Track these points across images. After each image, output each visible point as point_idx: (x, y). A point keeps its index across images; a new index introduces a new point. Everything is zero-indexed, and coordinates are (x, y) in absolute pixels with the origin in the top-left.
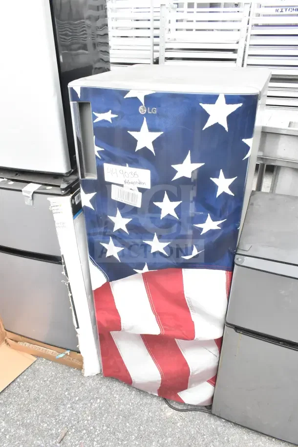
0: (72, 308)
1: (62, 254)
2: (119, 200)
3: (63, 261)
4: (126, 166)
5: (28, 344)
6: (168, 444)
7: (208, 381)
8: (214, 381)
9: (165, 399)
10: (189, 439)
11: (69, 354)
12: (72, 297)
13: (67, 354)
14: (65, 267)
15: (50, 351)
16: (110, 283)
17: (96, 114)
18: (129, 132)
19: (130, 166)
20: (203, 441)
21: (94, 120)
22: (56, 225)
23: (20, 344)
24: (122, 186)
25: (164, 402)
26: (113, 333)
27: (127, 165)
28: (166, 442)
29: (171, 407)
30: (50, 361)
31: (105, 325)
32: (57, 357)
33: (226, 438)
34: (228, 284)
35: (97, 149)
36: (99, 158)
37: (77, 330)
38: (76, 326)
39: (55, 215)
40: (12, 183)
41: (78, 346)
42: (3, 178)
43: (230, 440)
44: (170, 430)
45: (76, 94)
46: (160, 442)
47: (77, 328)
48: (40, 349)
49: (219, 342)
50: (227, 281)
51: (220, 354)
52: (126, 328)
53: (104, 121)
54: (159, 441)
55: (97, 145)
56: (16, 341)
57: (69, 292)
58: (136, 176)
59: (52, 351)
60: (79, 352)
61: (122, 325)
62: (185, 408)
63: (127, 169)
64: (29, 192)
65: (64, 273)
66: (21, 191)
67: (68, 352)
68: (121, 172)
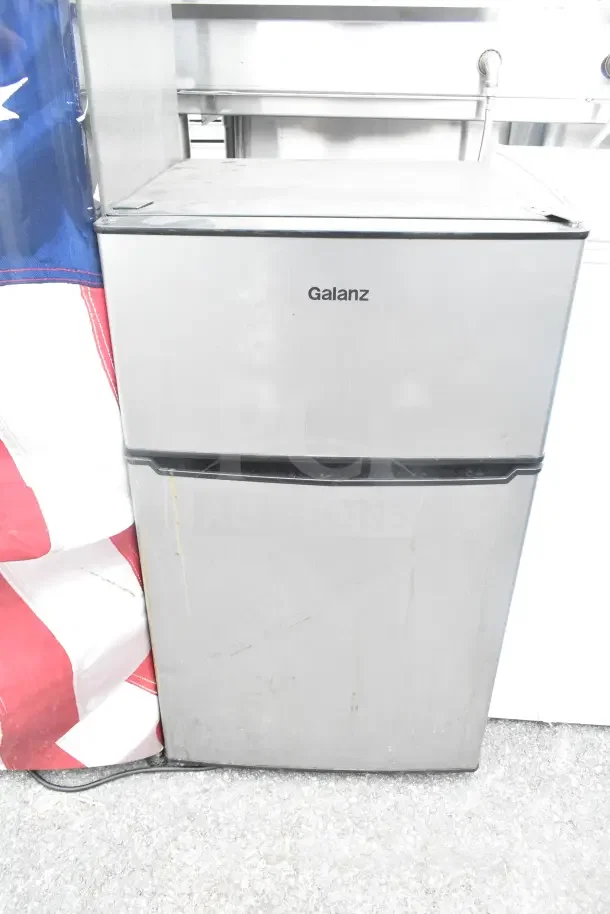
6: (45, 887)
7: (132, 680)
8: (148, 672)
9: (36, 774)
10: (107, 855)
20: (148, 846)
25: (32, 781)
28: (38, 882)
29: (50, 786)
33: (210, 819)
34: (100, 334)
43: (221, 820)
44: (51, 846)
46: (19, 890)
49: (129, 543)
50: (93, 319)
51: (142, 585)
54: (15, 888)
62: (94, 778)
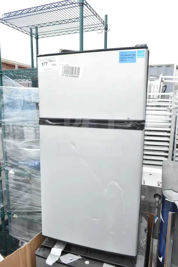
40: (87, 262)
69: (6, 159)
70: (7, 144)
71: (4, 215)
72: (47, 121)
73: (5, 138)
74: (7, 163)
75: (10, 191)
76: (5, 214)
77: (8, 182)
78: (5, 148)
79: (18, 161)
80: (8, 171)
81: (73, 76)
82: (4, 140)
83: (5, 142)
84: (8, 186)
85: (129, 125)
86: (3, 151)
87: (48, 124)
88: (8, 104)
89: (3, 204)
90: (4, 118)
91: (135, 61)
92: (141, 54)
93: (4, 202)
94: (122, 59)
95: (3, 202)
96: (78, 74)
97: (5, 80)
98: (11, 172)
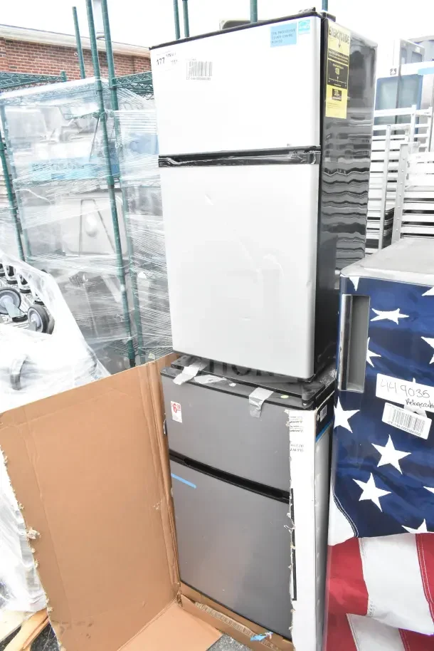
0: (291, 567)
1: (291, 487)
2: (394, 424)
3: (291, 498)
4: (412, 381)
5: (209, 609)
11: (270, 638)
12: (294, 551)
13: (267, 638)
14: (292, 507)
15: (242, 627)
16: (359, 539)
17: (376, 312)
18: (423, 338)
19: (417, 382)
21: (371, 318)
22: (291, 447)
23: (199, 606)
24: (402, 406)
26: (351, 618)
27: (414, 379)
30: (241, 643)
31: (341, 602)
32: (252, 639)
35: (370, 354)
36: (371, 366)
37: (293, 603)
38: (292, 597)
39: (291, 434)
40: (233, 385)
41: (290, 628)
42: (222, 377)
45: (353, 286)
47: (294, 600)
48: (226, 619)
52: (375, 613)
53: (386, 321)
55: (370, 349)
56: (194, 602)
57: (292, 542)
58: (426, 395)
59: (244, 627)
60: (290, 640)
61: (369, 607)
63: (413, 385)
64: (258, 400)
65: (289, 515)
66: (247, 397)
67: (270, 634)
68: (403, 388)
69: (133, 252)
70: (131, 222)
71: (134, 356)
72: (169, 159)
73: (128, 211)
74: (133, 258)
75: (141, 310)
76: (136, 353)
77: (137, 295)
78: (129, 231)
79: (152, 256)
80: (136, 274)
81: (204, 79)
82: (127, 216)
83: (129, 220)
84: (137, 302)
85: (289, 157)
86: (127, 237)
87: (172, 165)
88: (130, 145)
89: (131, 336)
90: (124, 173)
91: (295, 42)
92: (305, 27)
93: (133, 332)
94: (276, 40)
95: (130, 331)
96: (210, 75)
97: (124, 99)
98: (142, 274)
